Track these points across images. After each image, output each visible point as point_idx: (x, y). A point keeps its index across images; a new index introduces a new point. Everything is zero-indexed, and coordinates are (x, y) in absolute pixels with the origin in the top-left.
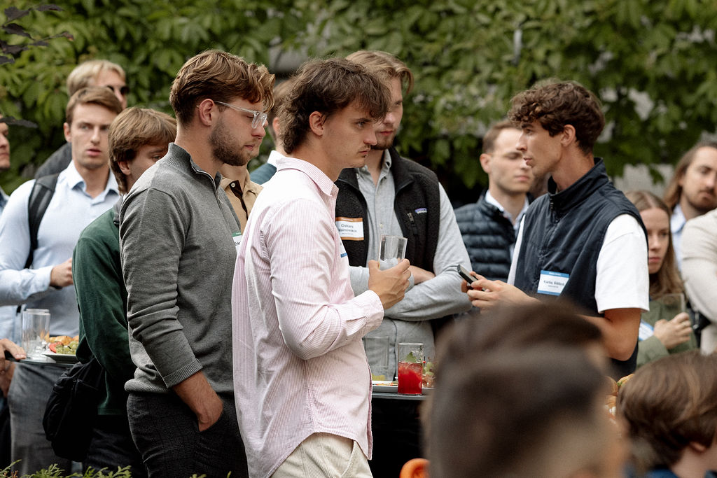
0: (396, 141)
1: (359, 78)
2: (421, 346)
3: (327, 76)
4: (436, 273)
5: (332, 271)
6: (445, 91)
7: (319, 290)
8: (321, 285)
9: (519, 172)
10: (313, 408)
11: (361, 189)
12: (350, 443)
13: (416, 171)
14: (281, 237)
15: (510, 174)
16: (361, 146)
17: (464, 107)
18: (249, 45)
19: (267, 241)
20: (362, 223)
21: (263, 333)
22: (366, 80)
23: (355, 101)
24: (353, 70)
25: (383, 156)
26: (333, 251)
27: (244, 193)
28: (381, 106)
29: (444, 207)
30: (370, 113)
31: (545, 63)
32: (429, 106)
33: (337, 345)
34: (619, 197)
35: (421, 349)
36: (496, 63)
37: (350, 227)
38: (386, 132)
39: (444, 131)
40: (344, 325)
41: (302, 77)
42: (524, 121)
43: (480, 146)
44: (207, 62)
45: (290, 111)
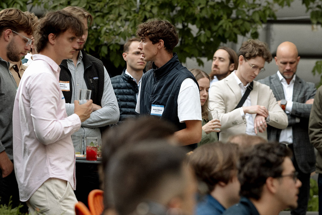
0: (85, 47)
1: (71, 18)
2: (96, 139)
3: (57, 18)
4: (102, 106)
5: (58, 105)
6: (106, 24)
7: (52, 114)
8: (53, 111)
9: (140, 61)
10: (50, 167)
11: (69, 68)
12: (66, 182)
13: (93, 61)
14: (35, 90)
15: (136, 61)
16: (71, 49)
17: (115, 31)
18: (18, 3)
19: (29, 92)
20: (69, 83)
21: (27, 133)
22: (74, 20)
23: (69, 29)
24: (68, 15)
25: (79, 54)
26: (58, 96)
27: (20, 70)
28: (81, 31)
29: (106, 77)
30: (76, 35)
31: (151, 12)
32: (99, 31)
33: (60, 138)
34: (185, 70)
35: (97, 140)
36: (128, 11)
37: (64, 85)
38: (81, 43)
39: (105, 42)
40: (63, 129)
41: (45, 18)
42: (142, 36)
43: (122, 49)
44: (12, 13)
45: (40, 33)
